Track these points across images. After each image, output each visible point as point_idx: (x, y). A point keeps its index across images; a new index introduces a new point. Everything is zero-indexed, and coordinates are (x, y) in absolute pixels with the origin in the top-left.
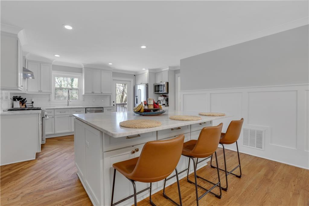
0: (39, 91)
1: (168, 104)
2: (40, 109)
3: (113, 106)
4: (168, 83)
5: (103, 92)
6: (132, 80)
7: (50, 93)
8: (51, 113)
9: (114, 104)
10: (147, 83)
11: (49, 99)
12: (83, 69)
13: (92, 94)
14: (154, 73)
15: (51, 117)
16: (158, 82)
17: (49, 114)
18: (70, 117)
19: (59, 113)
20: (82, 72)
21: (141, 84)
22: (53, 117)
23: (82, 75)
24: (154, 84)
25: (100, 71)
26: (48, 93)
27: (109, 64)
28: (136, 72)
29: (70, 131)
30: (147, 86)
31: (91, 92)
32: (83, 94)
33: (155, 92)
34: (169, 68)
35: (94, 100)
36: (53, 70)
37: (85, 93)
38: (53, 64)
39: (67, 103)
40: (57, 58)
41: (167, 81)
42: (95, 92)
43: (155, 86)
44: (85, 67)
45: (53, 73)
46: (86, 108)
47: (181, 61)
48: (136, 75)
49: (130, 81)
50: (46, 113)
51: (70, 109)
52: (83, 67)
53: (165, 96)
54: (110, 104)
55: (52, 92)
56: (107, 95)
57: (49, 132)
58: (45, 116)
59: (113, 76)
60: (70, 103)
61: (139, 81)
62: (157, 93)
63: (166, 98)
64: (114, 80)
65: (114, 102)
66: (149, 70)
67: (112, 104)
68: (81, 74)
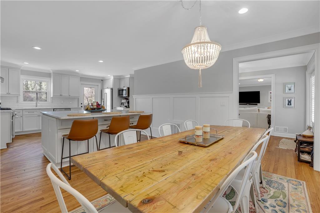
0: (7, 93)
1: (129, 105)
2: (11, 109)
3: (81, 107)
4: (129, 88)
5: (71, 95)
6: (100, 85)
7: (18, 96)
8: (19, 113)
9: (82, 105)
10: (112, 87)
11: (17, 101)
12: (52, 74)
13: (60, 97)
14: (118, 79)
15: (20, 116)
16: (122, 87)
17: (18, 114)
18: (38, 117)
19: (28, 113)
20: (50, 77)
21: (108, 88)
22: (21, 117)
23: (51, 80)
24: (118, 89)
25: (68, 76)
26: (17, 96)
27: (76, 71)
28: (103, 78)
29: (38, 129)
30: (112, 89)
31: (59, 95)
32: (52, 96)
33: (119, 95)
34: (130, 76)
35: (62, 102)
36: (21, 74)
37: (53, 96)
38: (21, 69)
39: (35, 105)
40: (26, 65)
41: (129, 87)
42: (63, 95)
43: (119, 91)
44: (53, 73)
45: (21, 78)
46: (54, 109)
47: (135, 71)
48: (103, 80)
49: (98, 85)
50: (16, 113)
51: (38, 110)
52: (52, 72)
53: (126, 99)
54: (78, 106)
55: (21, 95)
56: (75, 98)
57: (18, 129)
58: (14, 115)
59: (80, 81)
60: (38, 104)
61: (106, 86)
62: (121, 96)
63: (128, 101)
64: (82, 84)
65: (82, 104)
66: (114, 76)
67: (80, 105)
68: (50, 78)
